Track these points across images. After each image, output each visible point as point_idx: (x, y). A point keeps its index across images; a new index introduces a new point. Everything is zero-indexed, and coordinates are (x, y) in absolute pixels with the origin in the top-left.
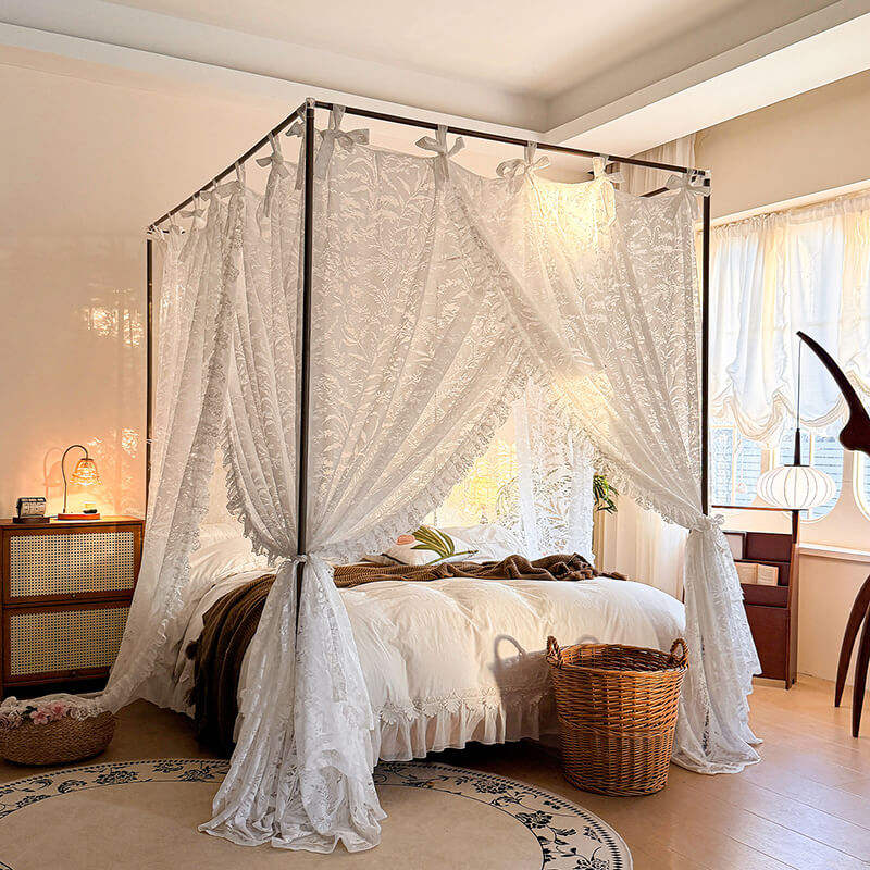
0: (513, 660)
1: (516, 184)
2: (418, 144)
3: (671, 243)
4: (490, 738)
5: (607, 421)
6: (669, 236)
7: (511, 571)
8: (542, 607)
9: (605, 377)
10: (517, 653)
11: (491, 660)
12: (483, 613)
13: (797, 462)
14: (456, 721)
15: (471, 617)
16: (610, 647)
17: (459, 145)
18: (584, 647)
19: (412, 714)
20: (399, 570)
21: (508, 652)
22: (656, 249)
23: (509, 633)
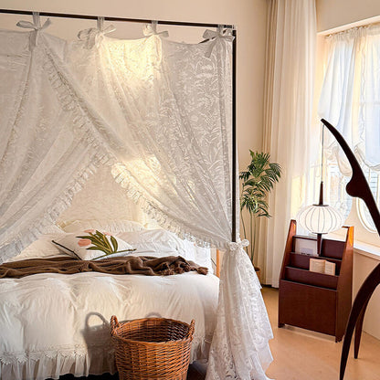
0: (98, 327)
1: (90, 44)
2: (18, 25)
3: (210, 72)
4: (79, 373)
5: (157, 186)
6: (209, 67)
7: (126, 269)
8: (126, 295)
9: (155, 159)
10: (102, 323)
11: (82, 326)
12: (84, 298)
13: (321, 203)
14: (54, 362)
15: (75, 301)
16: (166, 320)
17: (48, 23)
18: (149, 320)
19: (21, 358)
20: (68, 264)
21: (95, 322)
22: (198, 76)
23: (99, 311)
